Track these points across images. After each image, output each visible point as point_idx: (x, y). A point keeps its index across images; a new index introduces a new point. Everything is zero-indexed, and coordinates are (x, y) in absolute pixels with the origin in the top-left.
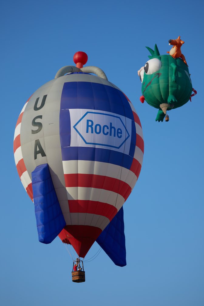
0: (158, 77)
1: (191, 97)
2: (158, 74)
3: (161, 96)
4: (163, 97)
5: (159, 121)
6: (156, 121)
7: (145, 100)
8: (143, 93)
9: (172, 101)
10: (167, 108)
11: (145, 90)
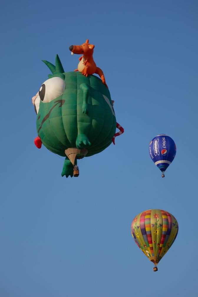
0: (60, 107)
1: (114, 137)
2: (60, 102)
3: (66, 136)
4: (68, 137)
5: (67, 177)
6: (63, 176)
7: (42, 144)
8: (38, 132)
9: (82, 144)
10: (75, 155)
11: (41, 128)
